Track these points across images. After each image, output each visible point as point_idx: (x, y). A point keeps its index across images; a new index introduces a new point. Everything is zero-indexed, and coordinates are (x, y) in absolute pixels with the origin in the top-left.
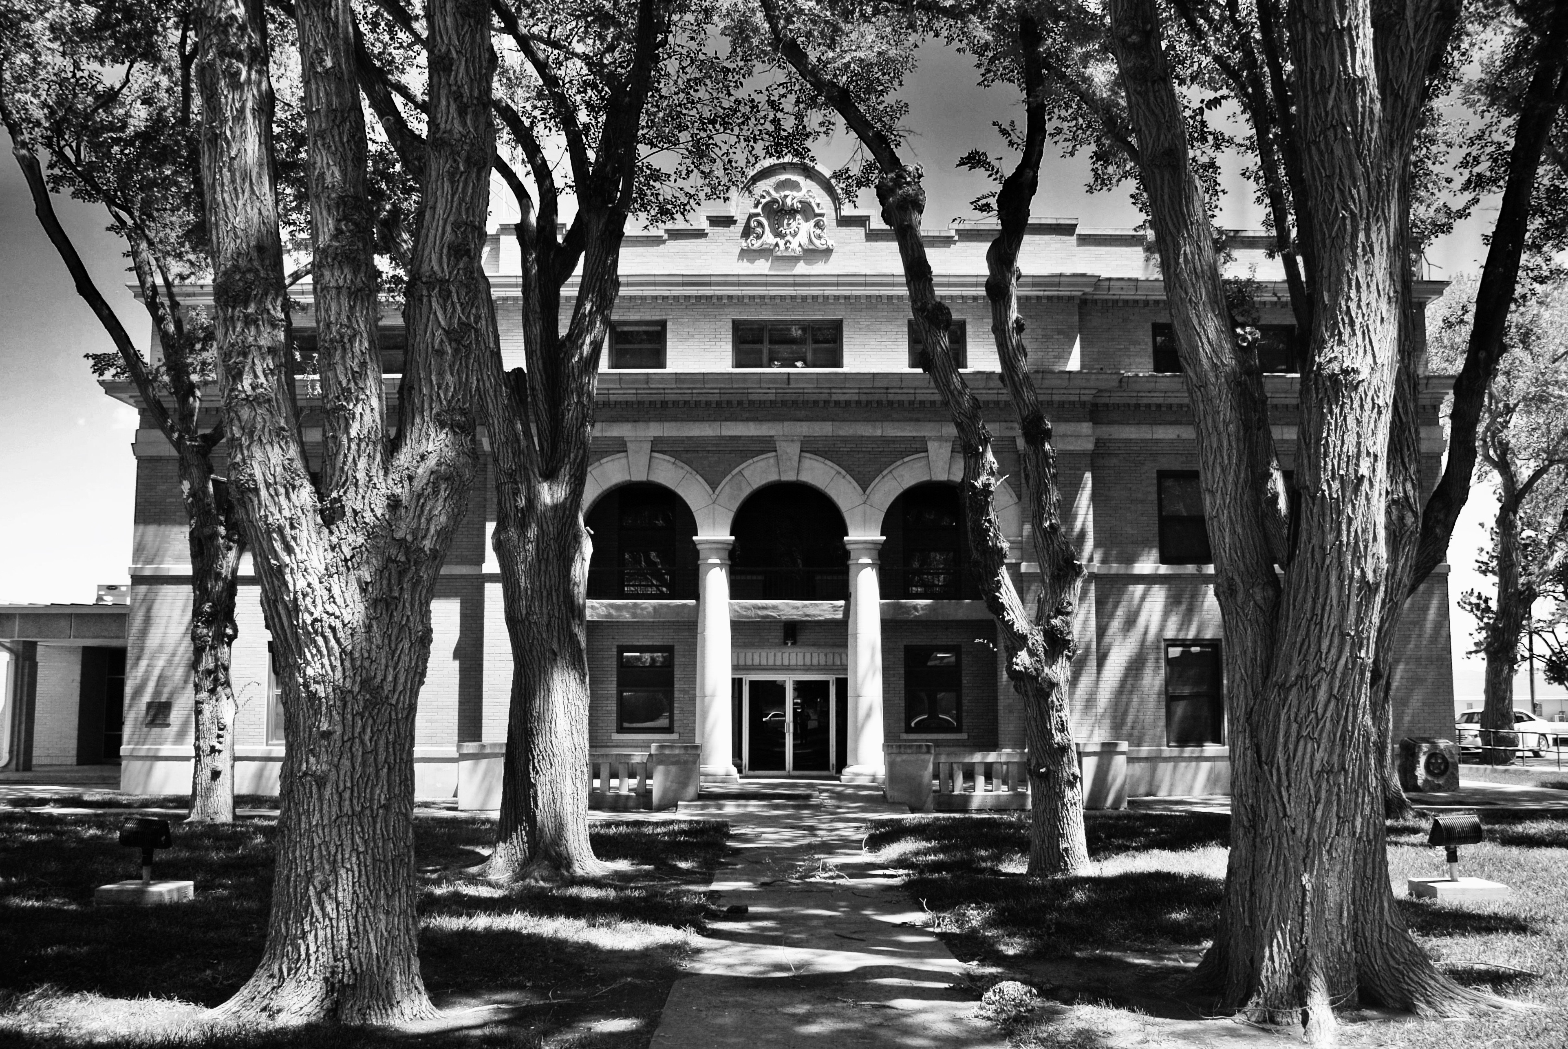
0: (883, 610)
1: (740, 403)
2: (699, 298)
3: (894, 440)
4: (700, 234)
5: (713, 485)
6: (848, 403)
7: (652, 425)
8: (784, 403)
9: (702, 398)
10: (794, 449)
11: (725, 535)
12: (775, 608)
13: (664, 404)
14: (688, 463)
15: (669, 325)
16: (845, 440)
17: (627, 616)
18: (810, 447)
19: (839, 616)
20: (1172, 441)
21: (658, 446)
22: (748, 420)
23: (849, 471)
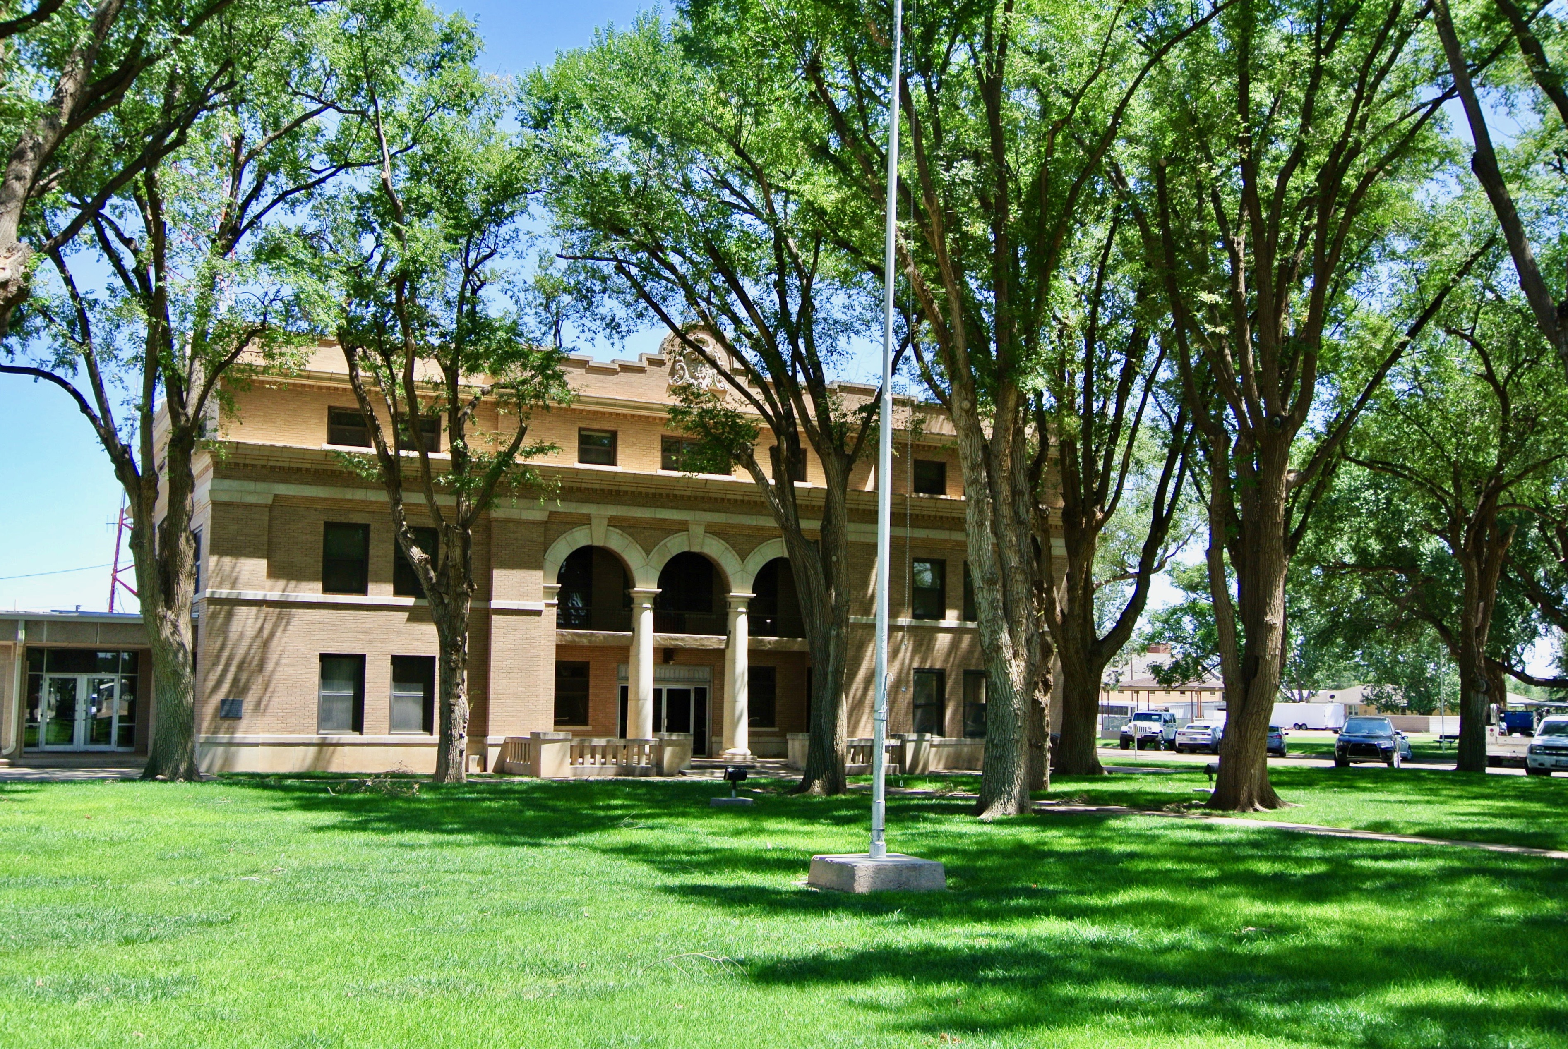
0: (750, 643)
1: (668, 496)
2: (640, 417)
3: (762, 528)
4: (641, 370)
5: (648, 555)
6: (736, 501)
7: (610, 507)
8: (696, 498)
9: (644, 491)
10: (701, 530)
11: (654, 588)
12: (682, 639)
13: (618, 492)
14: (631, 535)
15: (620, 435)
16: (733, 526)
17: (585, 642)
18: (712, 530)
19: (723, 646)
20: (923, 540)
21: (613, 522)
22: (672, 508)
23: (733, 547)
